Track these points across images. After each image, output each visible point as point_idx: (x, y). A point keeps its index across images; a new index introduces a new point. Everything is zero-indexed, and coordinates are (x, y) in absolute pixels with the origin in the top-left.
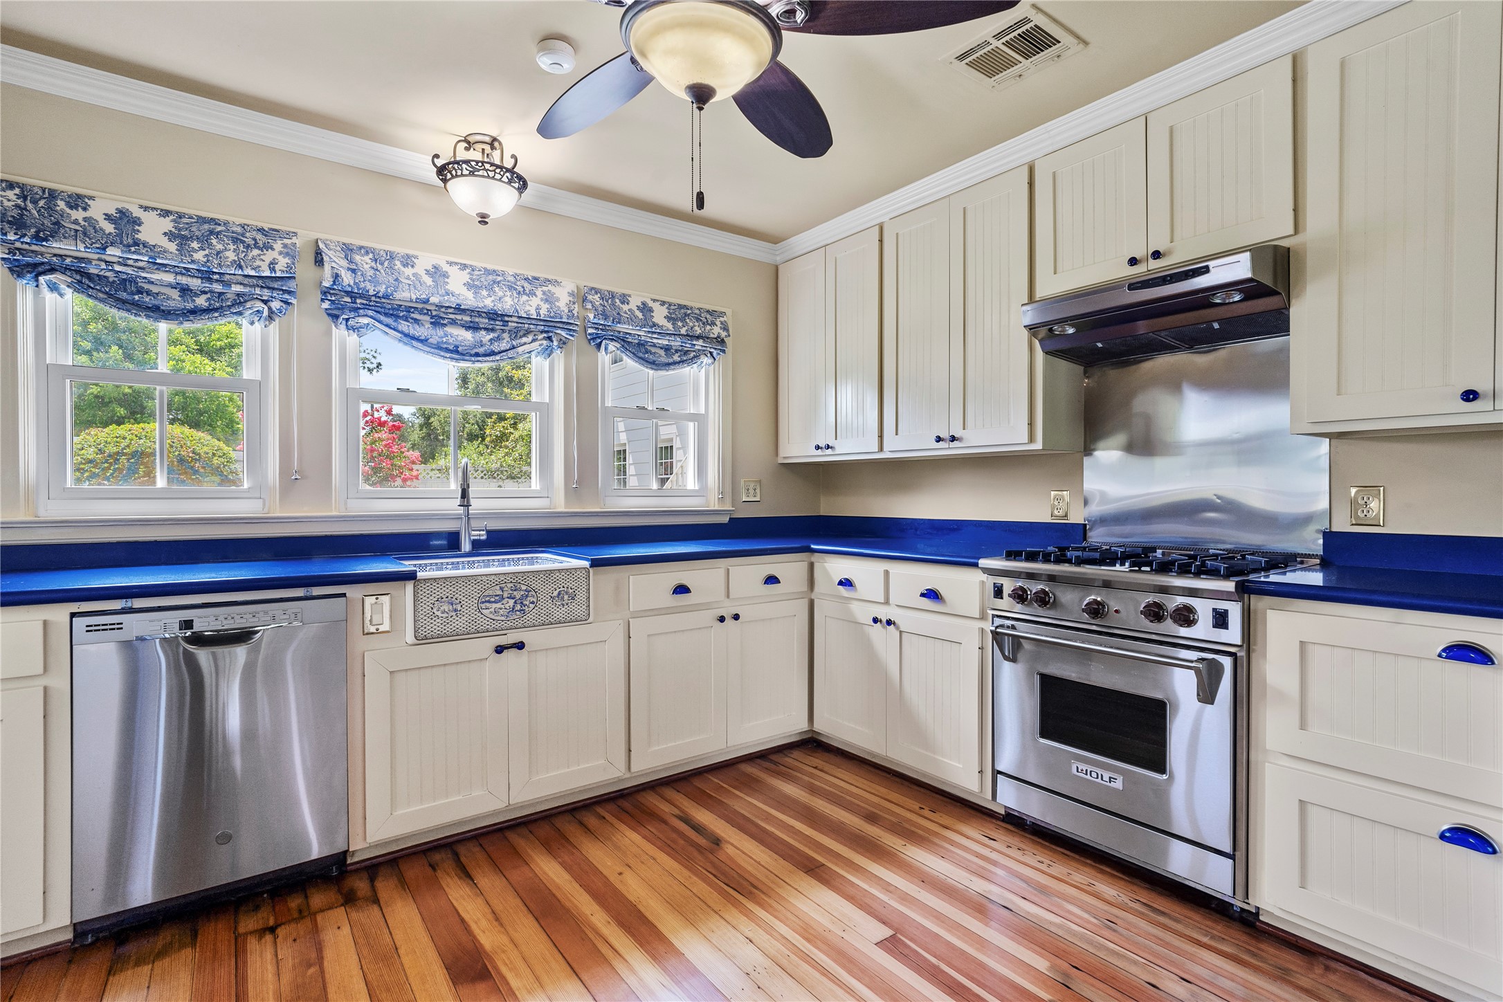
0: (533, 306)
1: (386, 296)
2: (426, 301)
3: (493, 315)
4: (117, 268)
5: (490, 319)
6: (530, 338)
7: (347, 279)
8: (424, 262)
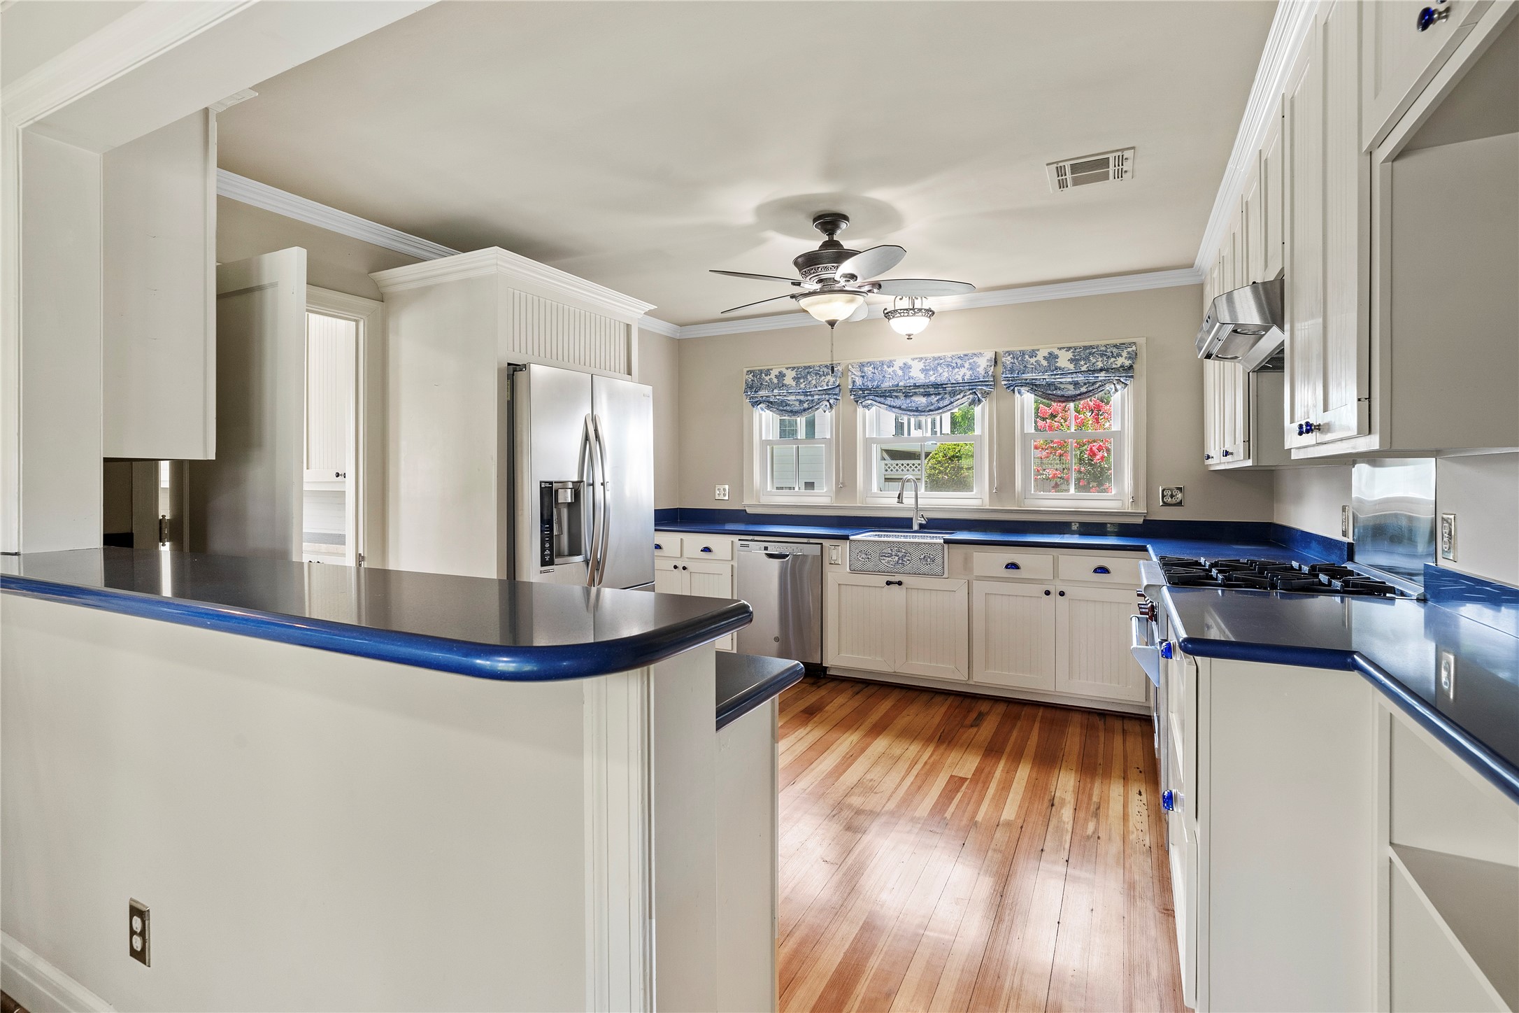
0: (962, 374)
1: (877, 387)
2: (897, 385)
3: (936, 386)
4: (778, 397)
5: (935, 388)
6: (962, 395)
7: (859, 382)
8: (899, 363)
